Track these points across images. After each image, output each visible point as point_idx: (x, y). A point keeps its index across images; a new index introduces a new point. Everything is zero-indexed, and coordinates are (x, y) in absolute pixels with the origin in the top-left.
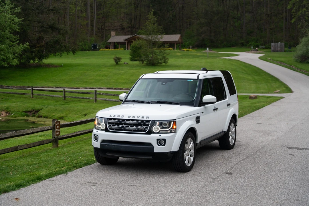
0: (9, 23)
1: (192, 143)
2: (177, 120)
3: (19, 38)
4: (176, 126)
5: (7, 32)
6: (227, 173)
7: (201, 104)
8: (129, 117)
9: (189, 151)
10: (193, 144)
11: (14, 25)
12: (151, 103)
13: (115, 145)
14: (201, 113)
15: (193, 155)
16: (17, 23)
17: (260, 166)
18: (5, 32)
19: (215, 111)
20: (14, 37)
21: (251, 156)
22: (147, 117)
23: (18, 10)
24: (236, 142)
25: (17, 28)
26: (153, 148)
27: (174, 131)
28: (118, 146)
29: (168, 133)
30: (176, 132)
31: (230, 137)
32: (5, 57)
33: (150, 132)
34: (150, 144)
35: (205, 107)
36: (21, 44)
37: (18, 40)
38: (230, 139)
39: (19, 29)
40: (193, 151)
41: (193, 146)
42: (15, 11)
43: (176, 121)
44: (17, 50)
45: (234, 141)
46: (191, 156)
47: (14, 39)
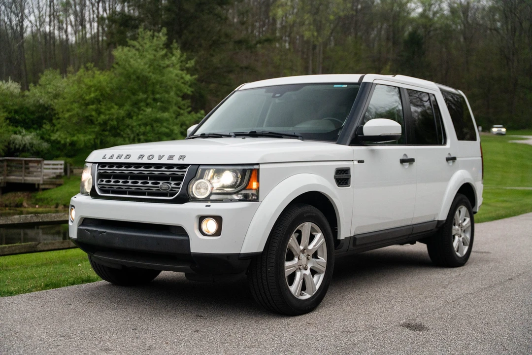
0: (176, 82)
1: (319, 236)
2: (261, 166)
3: (189, 104)
4: (258, 181)
5: (172, 94)
6: (408, 326)
7: (360, 139)
8: (141, 157)
9: (308, 259)
10: (323, 239)
11: (183, 85)
12: (235, 137)
13: (104, 230)
14: (356, 163)
15: (324, 269)
16: (187, 82)
17: (517, 312)
18: (169, 94)
19: (407, 165)
20: (184, 102)
21: (501, 283)
22: (182, 157)
23: (191, 64)
24: (472, 254)
25: (188, 91)
26: (188, 241)
27: (252, 197)
28: (108, 233)
29: (232, 201)
30: (257, 200)
31: (457, 238)
32: (167, 130)
33: (185, 198)
34: (179, 230)
35: (373, 151)
36: (193, 113)
37: (188, 107)
38: (455, 244)
39: (192, 92)
40: (323, 260)
41: (322, 244)
42: (187, 66)
43: (258, 170)
44: (187, 120)
45: (466, 249)
46: (314, 272)
47: (184, 105)
